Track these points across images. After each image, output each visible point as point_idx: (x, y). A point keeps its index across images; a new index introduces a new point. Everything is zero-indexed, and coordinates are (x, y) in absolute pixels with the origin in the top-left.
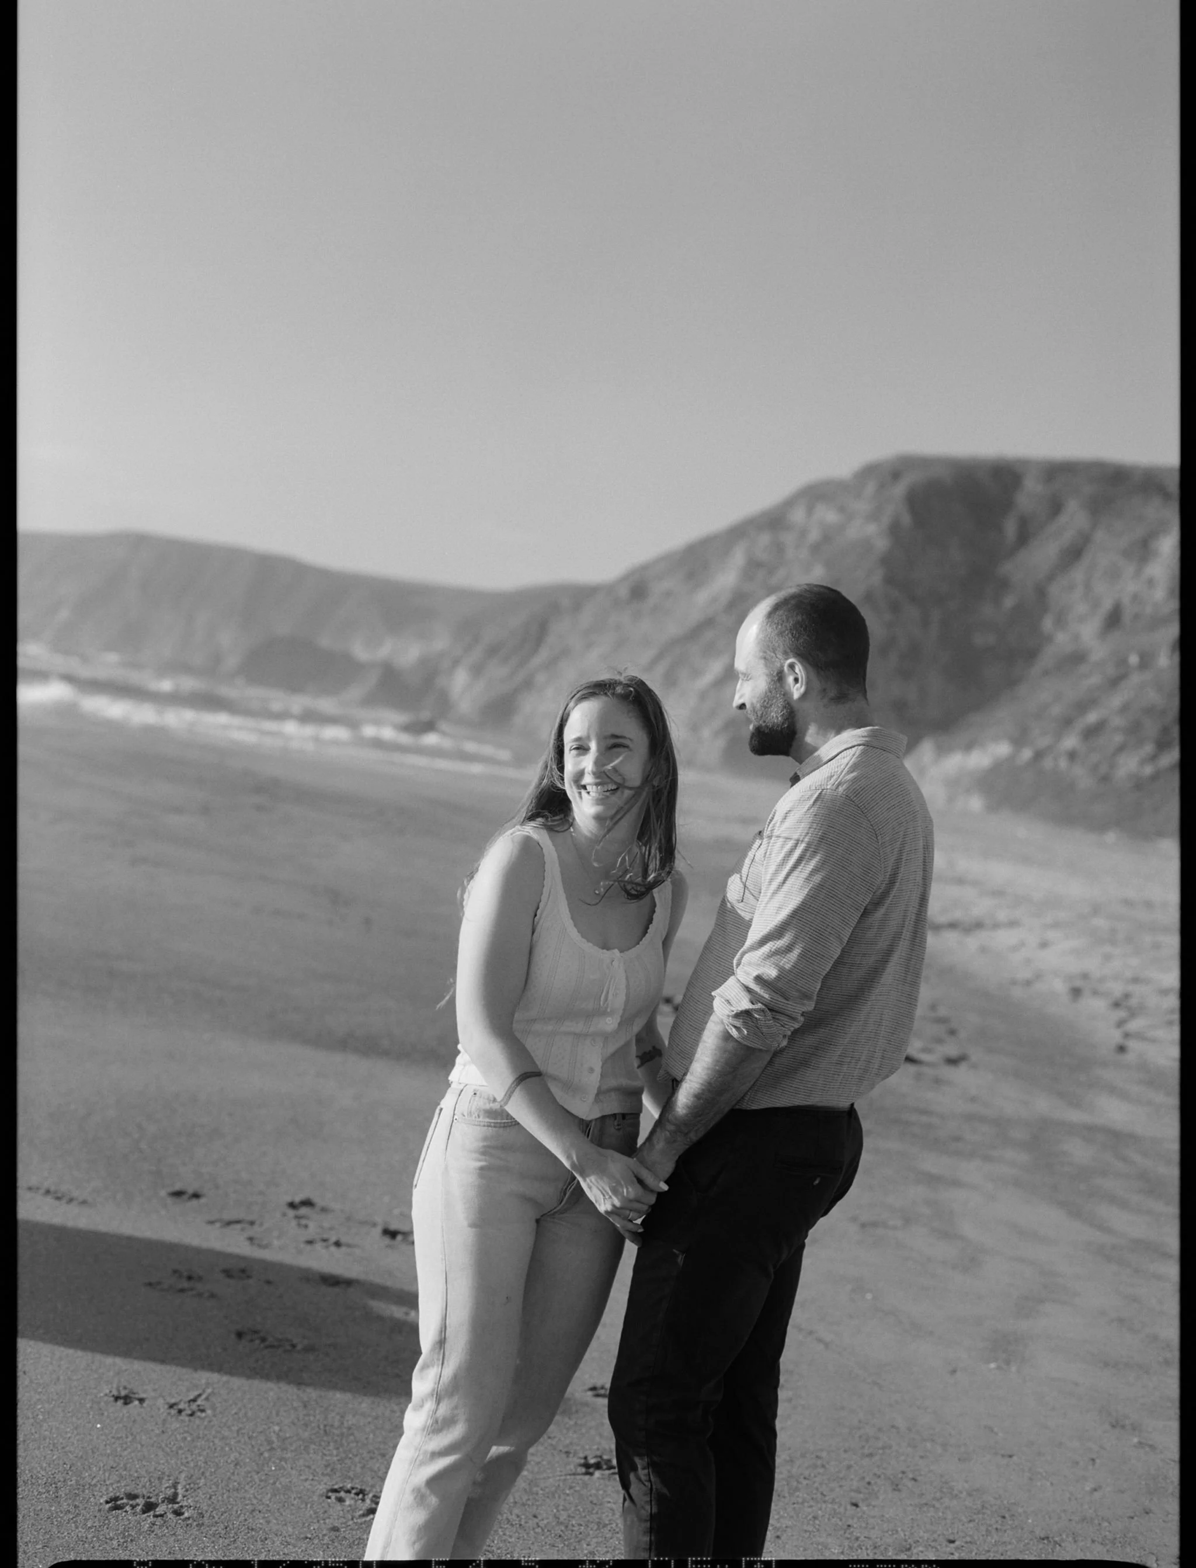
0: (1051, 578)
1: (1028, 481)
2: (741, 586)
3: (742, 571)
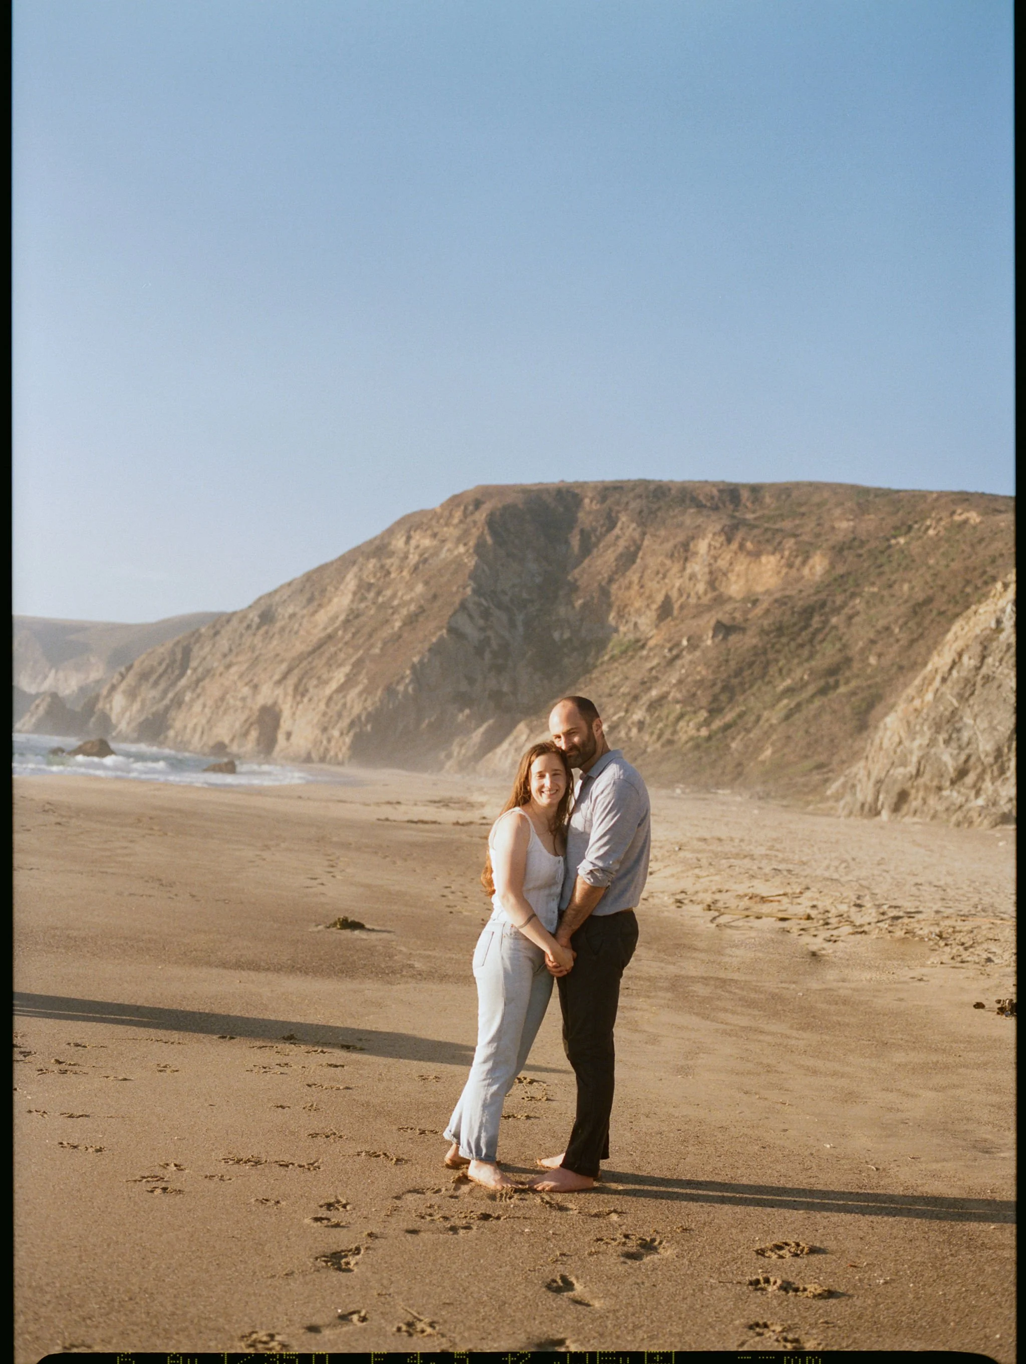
0: (611, 580)
1: (587, 501)
2: (354, 606)
3: (355, 594)
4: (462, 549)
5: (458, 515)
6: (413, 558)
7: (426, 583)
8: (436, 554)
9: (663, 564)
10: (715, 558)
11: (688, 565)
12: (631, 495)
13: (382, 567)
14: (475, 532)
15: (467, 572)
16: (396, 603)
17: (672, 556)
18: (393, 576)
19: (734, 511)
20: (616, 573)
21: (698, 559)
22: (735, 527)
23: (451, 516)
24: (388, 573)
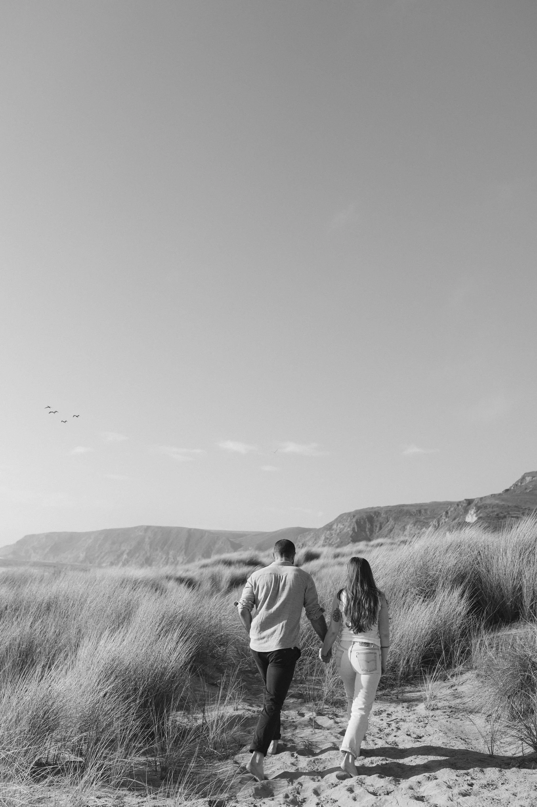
1: (382, 514)
2: (324, 544)
3: (324, 540)
4: (349, 529)
5: (349, 519)
6: (338, 531)
7: (340, 538)
8: (343, 530)
9: (398, 532)
10: (411, 530)
11: (405, 532)
12: (394, 512)
13: (331, 533)
14: (352, 524)
15: (350, 535)
16: (333, 543)
17: (401, 530)
18: (333, 535)
19: (420, 516)
20: (387, 534)
21: (407, 531)
22: (416, 522)
23: (347, 520)
24: (332, 535)
